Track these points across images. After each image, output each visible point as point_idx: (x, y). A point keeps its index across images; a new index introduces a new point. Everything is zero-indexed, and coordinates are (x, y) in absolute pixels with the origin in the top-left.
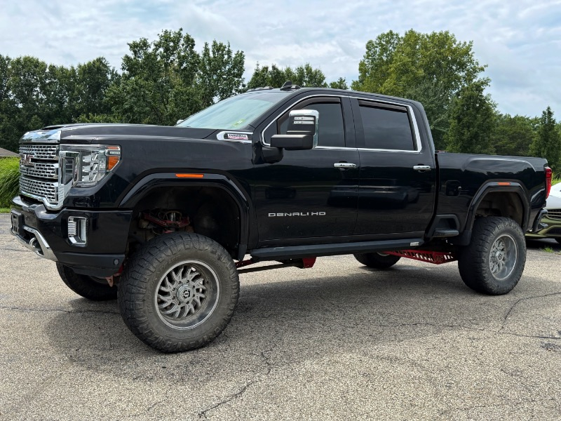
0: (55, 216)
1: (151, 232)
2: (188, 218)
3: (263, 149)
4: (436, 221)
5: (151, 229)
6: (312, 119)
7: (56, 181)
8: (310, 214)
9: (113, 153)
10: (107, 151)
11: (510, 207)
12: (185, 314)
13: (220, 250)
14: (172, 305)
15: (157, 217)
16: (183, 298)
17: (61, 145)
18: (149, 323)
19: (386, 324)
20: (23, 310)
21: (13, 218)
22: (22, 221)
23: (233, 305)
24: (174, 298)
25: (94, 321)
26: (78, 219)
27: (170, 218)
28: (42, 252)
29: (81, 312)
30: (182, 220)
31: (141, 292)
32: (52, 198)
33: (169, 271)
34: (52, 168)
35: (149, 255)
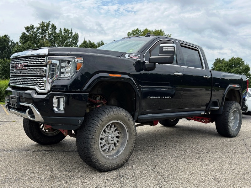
0: (46, 96)
2: (105, 99)
3: (145, 63)
4: (211, 102)
6: (173, 48)
7: (45, 77)
8: (165, 97)
9: (80, 61)
10: (76, 60)
11: (234, 97)
12: (111, 150)
13: (129, 116)
14: (105, 145)
15: (92, 98)
16: (110, 141)
17: (48, 56)
18: (97, 155)
19: (198, 152)
20: (6, 151)
21: (11, 98)
22: (19, 99)
23: (134, 145)
24: (106, 141)
25: (50, 156)
26: (59, 97)
27: (97, 99)
28: (33, 117)
29: (40, 151)
30: (102, 100)
31: (94, 138)
32: (42, 86)
33: (105, 127)
34: (42, 69)
35: (97, 118)
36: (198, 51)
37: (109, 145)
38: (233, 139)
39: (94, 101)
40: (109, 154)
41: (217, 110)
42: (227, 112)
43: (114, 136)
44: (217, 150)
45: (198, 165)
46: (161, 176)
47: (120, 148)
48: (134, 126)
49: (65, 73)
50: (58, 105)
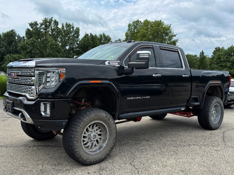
0: (33, 102)
1: (74, 108)
2: (90, 101)
3: (125, 69)
4: (191, 99)
5: (74, 107)
6: (148, 55)
7: (34, 85)
8: (144, 97)
9: (62, 72)
10: (59, 71)
11: (216, 92)
12: (93, 146)
13: (109, 116)
14: (88, 142)
15: (77, 101)
16: (93, 139)
17: (36, 68)
18: (80, 152)
19: (177, 145)
20: (6, 147)
21: (7, 103)
22: (13, 105)
23: (115, 141)
24: (89, 139)
25: (44, 151)
26: (45, 103)
27: (82, 101)
28: (25, 119)
29: (36, 147)
30: (87, 102)
31: (76, 137)
32: (31, 94)
33: (88, 126)
34: (31, 79)
35: (79, 119)
36: (178, 52)
37: (92, 142)
38: (214, 131)
39: (79, 103)
40: (92, 150)
41: (198, 106)
42: (208, 107)
43: (96, 134)
44: (195, 143)
45: (172, 158)
46: (136, 169)
47: (102, 144)
48: (114, 125)
49: (51, 82)
50: (45, 110)
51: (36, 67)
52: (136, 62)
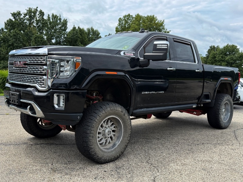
0: (45, 94)
2: (101, 95)
3: (140, 60)
4: (203, 96)
6: (167, 45)
7: (45, 75)
8: (158, 92)
9: (78, 60)
10: (75, 59)
11: (225, 90)
12: (107, 143)
13: (125, 111)
14: (102, 139)
15: (88, 94)
16: (107, 135)
17: (48, 56)
18: (95, 149)
19: (190, 144)
20: (5, 144)
21: (11, 95)
22: (20, 97)
23: (129, 138)
24: (103, 135)
25: (49, 149)
26: (59, 95)
27: (94, 95)
28: (35, 113)
29: (38, 144)
30: (99, 96)
31: (92, 133)
32: (42, 84)
33: (103, 122)
34: (42, 68)
35: (94, 114)
36: (191, 45)
37: (106, 139)
38: (224, 130)
39: (91, 97)
40: (106, 147)
41: (209, 103)
42: (219, 105)
43: (110, 130)
44: (208, 142)
45: (190, 157)
47: (116, 141)
48: (129, 121)
49: (64, 71)
50: (58, 102)
51: (49, 54)
52: (153, 53)
